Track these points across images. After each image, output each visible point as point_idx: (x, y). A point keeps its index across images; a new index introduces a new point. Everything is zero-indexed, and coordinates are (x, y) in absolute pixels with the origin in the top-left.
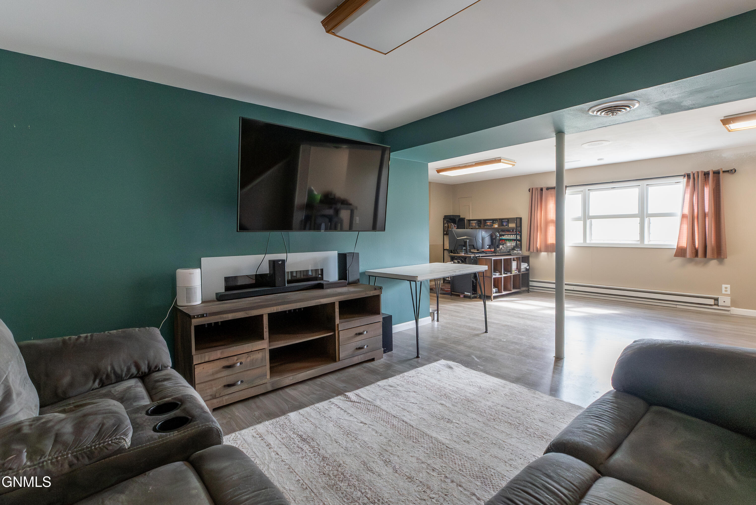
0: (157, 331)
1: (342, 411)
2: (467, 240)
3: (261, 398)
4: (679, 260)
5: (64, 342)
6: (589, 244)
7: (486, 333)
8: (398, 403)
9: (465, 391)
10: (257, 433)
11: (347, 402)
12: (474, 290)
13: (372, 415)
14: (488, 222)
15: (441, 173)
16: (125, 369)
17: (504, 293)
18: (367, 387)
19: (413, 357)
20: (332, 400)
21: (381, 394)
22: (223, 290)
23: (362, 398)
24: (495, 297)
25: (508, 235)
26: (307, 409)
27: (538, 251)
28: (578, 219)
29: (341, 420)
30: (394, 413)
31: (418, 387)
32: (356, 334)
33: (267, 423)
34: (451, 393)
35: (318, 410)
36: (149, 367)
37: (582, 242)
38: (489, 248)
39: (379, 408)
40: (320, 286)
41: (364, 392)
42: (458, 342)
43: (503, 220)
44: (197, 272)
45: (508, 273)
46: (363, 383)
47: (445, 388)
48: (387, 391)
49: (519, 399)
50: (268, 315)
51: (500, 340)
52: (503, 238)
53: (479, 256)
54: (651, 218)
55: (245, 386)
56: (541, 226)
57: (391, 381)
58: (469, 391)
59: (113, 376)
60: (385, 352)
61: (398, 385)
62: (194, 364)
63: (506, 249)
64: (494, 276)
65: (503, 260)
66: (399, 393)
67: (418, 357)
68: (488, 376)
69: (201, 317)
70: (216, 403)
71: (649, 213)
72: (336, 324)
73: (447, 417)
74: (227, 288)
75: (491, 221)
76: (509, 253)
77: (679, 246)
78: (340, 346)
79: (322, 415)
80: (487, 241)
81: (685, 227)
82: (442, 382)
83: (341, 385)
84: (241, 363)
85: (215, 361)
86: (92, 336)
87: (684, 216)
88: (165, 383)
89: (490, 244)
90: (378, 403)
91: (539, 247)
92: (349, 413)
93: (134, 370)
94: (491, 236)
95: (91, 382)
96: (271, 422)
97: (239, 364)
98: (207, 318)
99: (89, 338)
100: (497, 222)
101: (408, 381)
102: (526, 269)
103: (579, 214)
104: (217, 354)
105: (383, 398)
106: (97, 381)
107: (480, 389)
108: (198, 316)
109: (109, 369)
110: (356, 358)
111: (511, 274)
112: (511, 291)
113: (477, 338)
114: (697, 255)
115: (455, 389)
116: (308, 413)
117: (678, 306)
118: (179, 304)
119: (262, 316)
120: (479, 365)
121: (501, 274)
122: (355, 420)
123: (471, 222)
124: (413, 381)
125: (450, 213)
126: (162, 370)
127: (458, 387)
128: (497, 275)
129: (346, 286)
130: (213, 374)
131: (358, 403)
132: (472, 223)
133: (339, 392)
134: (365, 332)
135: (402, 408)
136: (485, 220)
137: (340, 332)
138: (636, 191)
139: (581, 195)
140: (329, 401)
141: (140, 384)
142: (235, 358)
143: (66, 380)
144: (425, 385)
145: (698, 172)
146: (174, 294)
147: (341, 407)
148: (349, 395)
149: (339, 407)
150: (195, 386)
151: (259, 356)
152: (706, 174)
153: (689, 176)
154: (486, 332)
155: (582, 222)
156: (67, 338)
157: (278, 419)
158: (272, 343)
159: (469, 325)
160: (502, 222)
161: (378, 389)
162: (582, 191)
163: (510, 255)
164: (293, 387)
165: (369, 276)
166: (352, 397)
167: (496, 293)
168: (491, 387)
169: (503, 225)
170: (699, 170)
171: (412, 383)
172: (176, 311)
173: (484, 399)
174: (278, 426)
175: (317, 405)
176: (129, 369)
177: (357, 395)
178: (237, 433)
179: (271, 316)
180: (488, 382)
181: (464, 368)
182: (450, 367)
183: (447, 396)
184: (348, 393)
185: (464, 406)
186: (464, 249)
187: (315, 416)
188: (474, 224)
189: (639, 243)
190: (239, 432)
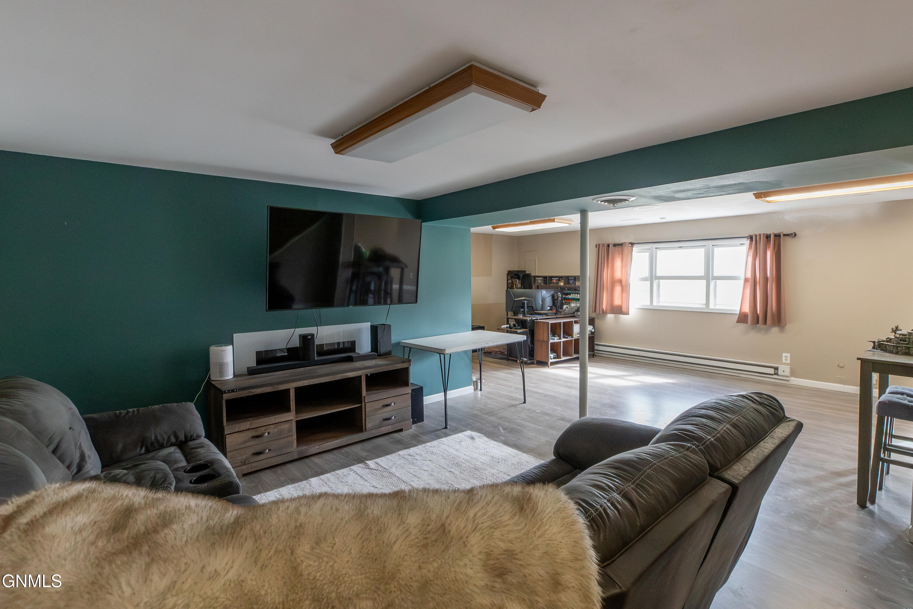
0: (192, 406)
1: (359, 477)
2: (525, 301)
3: (289, 466)
4: (742, 326)
5: (116, 416)
6: (656, 306)
7: (524, 404)
8: (412, 471)
9: (477, 460)
10: (279, 494)
11: (365, 469)
12: (532, 355)
13: (384, 481)
14: (554, 280)
15: (496, 230)
16: (166, 438)
17: (563, 358)
18: (388, 457)
19: (441, 428)
20: (352, 467)
21: (398, 463)
22: (254, 364)
23: (380, 466)
24: (552, 364)
25: (574, 294)
26: (328, 475)
27: (604, 313)
28: (645, 279)
29: (356, 484)
30: (404, 479)
31: (435, 456)
32: (383, 406)
33: (290, 486)
34: (463, 461)
35: (337, 476)
36: (186, 436)
37: (649, 304)
38: (550, 309)
39: (392, 474)
40: (350, 359)
41: (383, 461)
42: (491, 413)
43: (570, 278)
44: (229, 349)
45: (568, 337)
46: (386, 452)
47: (459, 457)
48: (405, 460)
49: (522, 468)
50: (295, 389)
51: (535, 412)
52: (570, 297)
53: (537, 319)
54: (718, 281)
55: (272, 454)
56: (607, 285)
57: (412, 450)
58: (481, 460)
59: (156, 444)
60: (414, 423)
61: (417, 454)
62: (225, 434)
63: (571, 309)
64: (551, 341)
65: (562, 323)
66: (415, 461)
67: (446, 428)
68: (505, 447)
69: (232, 392)
70: (246, 469)
71: (714, 275)
72: (363, 396)
73: (450, 482)
74: (259, 362)
75: (557, 279)
76: (573, 315)
77: (742, 311)
78: (367, 418)
79: (339, 480)
80: (549, 302)
81: (748, 291)
82: (459, 452)
83: (364, 454)
84: (269, 433)
85: (245, 431)
86: (138, 410)
87: (746, 280)
88: (199, 450)
89: (551, 305)
90: (393, 470)
91: (605, 309)
92: (364, 479)
93: (173, 440)
94: (553, 296)
95: (139, 449)
96: (293, 485)
97: (266, 434)
98: (237, 393)
99: (136, 412)
100: (563, 280)
101: (428, 450)
102: (592, 332)
103: (647, 274)
104: (246, 425)
105: (399, 466)
106: (143, 449)
107: (492, 459)
108: (228, 391)
109: (153, 438)
110: (383, 428)
111: (572, 338)
112: (572, 356)
113: (512, 409)
114: (758, 322)
115: (469, 458)
116: (328, 478)
117: (741, 375)
118: (212, 378)
119: (288, 390)
120: (502, 436)
121: (560, 339)
122: (369, 484)
123: (537, 278)
124: (433, 451)
125: (515, 268)
126: (196, 440)
127: (472, 456)
128: (556, 340)
129: (376, 359)
130: (243, 443)
131: (375, 470)
132: (538, 280)
133: (361, 460)
134: (393, 404)
135: (413, 475)
136: (551, 277)
137: (366, 404)
138: (702, 251)
139: (648, 253)
140: (349, 468)
141: (178, 451)
142: (264, 428)
143: (120, 446)
144: (443, 454)
145: (760, 235)
146: (208, 370)
147: (358, 473)
148: (368, 463)
149: (357, 474)
150: (226, 454)
151: (286, 426)
152: (768, 237)
153: (751, 238)
154: (524, 402)
155: (648, 283)
156: (118, 412)
157: (300, 483)
158: (298, 415)
159: (511, 395)
160: (569, 279)
161: (397, 458)
162: (649, 249)
163: (574, 317)
164: (319, 456)
165: (404, 347)
166: (371, 465)
167: (554, 358)
168: (503, 457)
169: (569, 283)
170: (762, 233)
171: (431, 452)
172: (210, 385)
173: (491, 467)
174: (299, 489)
175: (338, 472)
176: (169, 438)
177: (376, 463)
178: (262, 494)
179: (297, 389)
180: (503, 452)
181: (486, 439)
182: (472, 438)
183: (458, 465)
184: (368, 461)
185: (470, 473)
186: (522, 311)
187: (333, 481)
188: (540, 281)
189: (704, 307)
190: (264, 494)
